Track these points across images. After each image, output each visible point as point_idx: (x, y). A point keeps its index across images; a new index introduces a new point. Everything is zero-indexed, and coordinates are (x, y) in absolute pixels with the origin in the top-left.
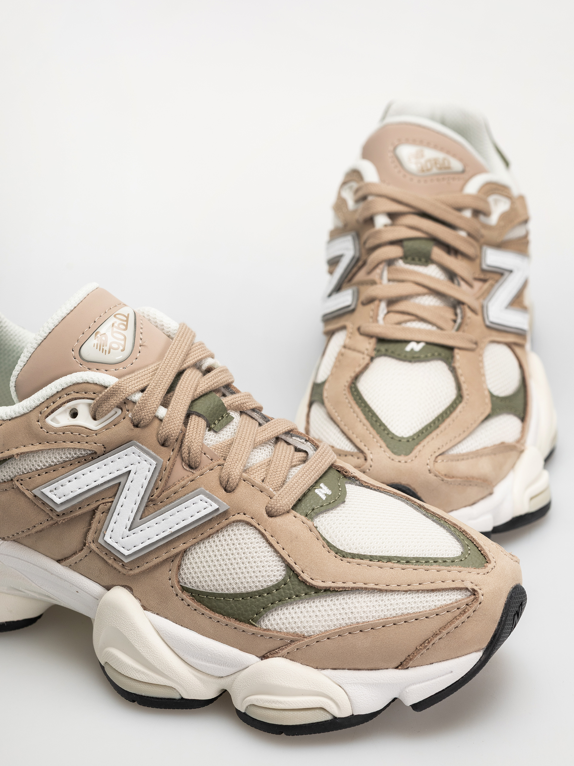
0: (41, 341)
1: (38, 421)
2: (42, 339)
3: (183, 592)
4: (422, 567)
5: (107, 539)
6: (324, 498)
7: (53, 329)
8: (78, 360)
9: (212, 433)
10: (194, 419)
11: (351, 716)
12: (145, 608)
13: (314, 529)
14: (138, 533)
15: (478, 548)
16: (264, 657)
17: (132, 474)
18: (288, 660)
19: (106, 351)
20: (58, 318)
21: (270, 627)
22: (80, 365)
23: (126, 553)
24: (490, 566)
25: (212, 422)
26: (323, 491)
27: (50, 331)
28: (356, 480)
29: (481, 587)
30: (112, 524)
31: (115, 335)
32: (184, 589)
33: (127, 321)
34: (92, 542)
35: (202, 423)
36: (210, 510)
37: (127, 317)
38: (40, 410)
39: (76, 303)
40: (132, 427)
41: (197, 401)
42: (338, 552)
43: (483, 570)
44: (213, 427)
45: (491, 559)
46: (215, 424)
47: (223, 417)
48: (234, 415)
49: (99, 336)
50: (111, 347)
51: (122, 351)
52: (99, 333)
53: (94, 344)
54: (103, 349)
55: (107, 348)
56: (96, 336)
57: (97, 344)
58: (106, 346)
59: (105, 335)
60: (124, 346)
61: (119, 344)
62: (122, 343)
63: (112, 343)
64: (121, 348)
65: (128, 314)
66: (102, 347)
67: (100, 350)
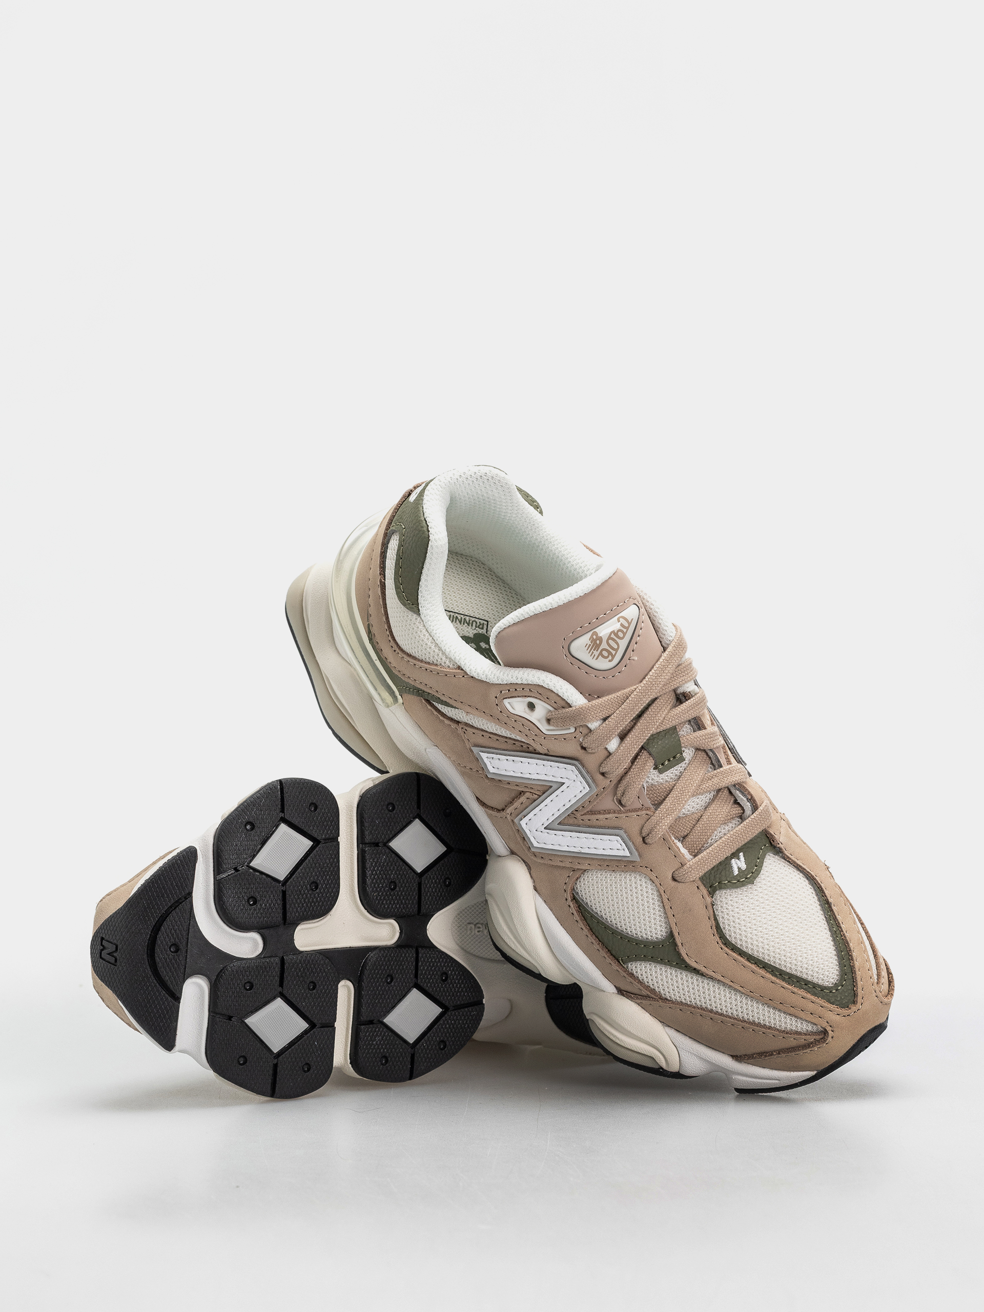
3: (572, 900)
4: (790, 987)
5: (523, 823)
6: (736, 872)
8: (565, 651)
9: (656, 772)
10: (645, 754)
11: (676, 1072)
12: (535, 889)
13: (710, 908)
14: (552, 834)
15: (854, 982)
16: (621, 992)
17: (564, 787)
18: (639, 1007)
19: (595, 655)
20: (565, 600)
21: (635, 973)
22: (565, 656)
23: (536, 844)
24: (854, 1008)
26: (739, 864)
28: (781, 853)
29: (834, 1029)
30: (531, 815)
31: (610, 641)
32: (574, 899)
33: (627, 628)
34: (510, 814)
35: (651, 763)
36: (621, 853)
37: (629, 624)
38: (501, 689)
40: (580, 749)
42: (722, 936)
43: (845, 1012)
44: (661, 767)
45: (859, 999)
46: (662, 764)
47: (674, 757)
48: (688, 754)
49: (595, 637)
50: (601, 654)
51: (610, 661)
52: (596, 634)
53: (587, 644)
54: (593, 652)
55: (596, 653)
56: (592, 637)
57: (590, 645)
58: (597, 651)
59: (601, 639)
60: (613, 657)
61: (610, 653)
62: (613, 652)
63: (603, 650)
64: (610, 658)
65: (632, 620)
66: (592, 650)
67: (589, 653)
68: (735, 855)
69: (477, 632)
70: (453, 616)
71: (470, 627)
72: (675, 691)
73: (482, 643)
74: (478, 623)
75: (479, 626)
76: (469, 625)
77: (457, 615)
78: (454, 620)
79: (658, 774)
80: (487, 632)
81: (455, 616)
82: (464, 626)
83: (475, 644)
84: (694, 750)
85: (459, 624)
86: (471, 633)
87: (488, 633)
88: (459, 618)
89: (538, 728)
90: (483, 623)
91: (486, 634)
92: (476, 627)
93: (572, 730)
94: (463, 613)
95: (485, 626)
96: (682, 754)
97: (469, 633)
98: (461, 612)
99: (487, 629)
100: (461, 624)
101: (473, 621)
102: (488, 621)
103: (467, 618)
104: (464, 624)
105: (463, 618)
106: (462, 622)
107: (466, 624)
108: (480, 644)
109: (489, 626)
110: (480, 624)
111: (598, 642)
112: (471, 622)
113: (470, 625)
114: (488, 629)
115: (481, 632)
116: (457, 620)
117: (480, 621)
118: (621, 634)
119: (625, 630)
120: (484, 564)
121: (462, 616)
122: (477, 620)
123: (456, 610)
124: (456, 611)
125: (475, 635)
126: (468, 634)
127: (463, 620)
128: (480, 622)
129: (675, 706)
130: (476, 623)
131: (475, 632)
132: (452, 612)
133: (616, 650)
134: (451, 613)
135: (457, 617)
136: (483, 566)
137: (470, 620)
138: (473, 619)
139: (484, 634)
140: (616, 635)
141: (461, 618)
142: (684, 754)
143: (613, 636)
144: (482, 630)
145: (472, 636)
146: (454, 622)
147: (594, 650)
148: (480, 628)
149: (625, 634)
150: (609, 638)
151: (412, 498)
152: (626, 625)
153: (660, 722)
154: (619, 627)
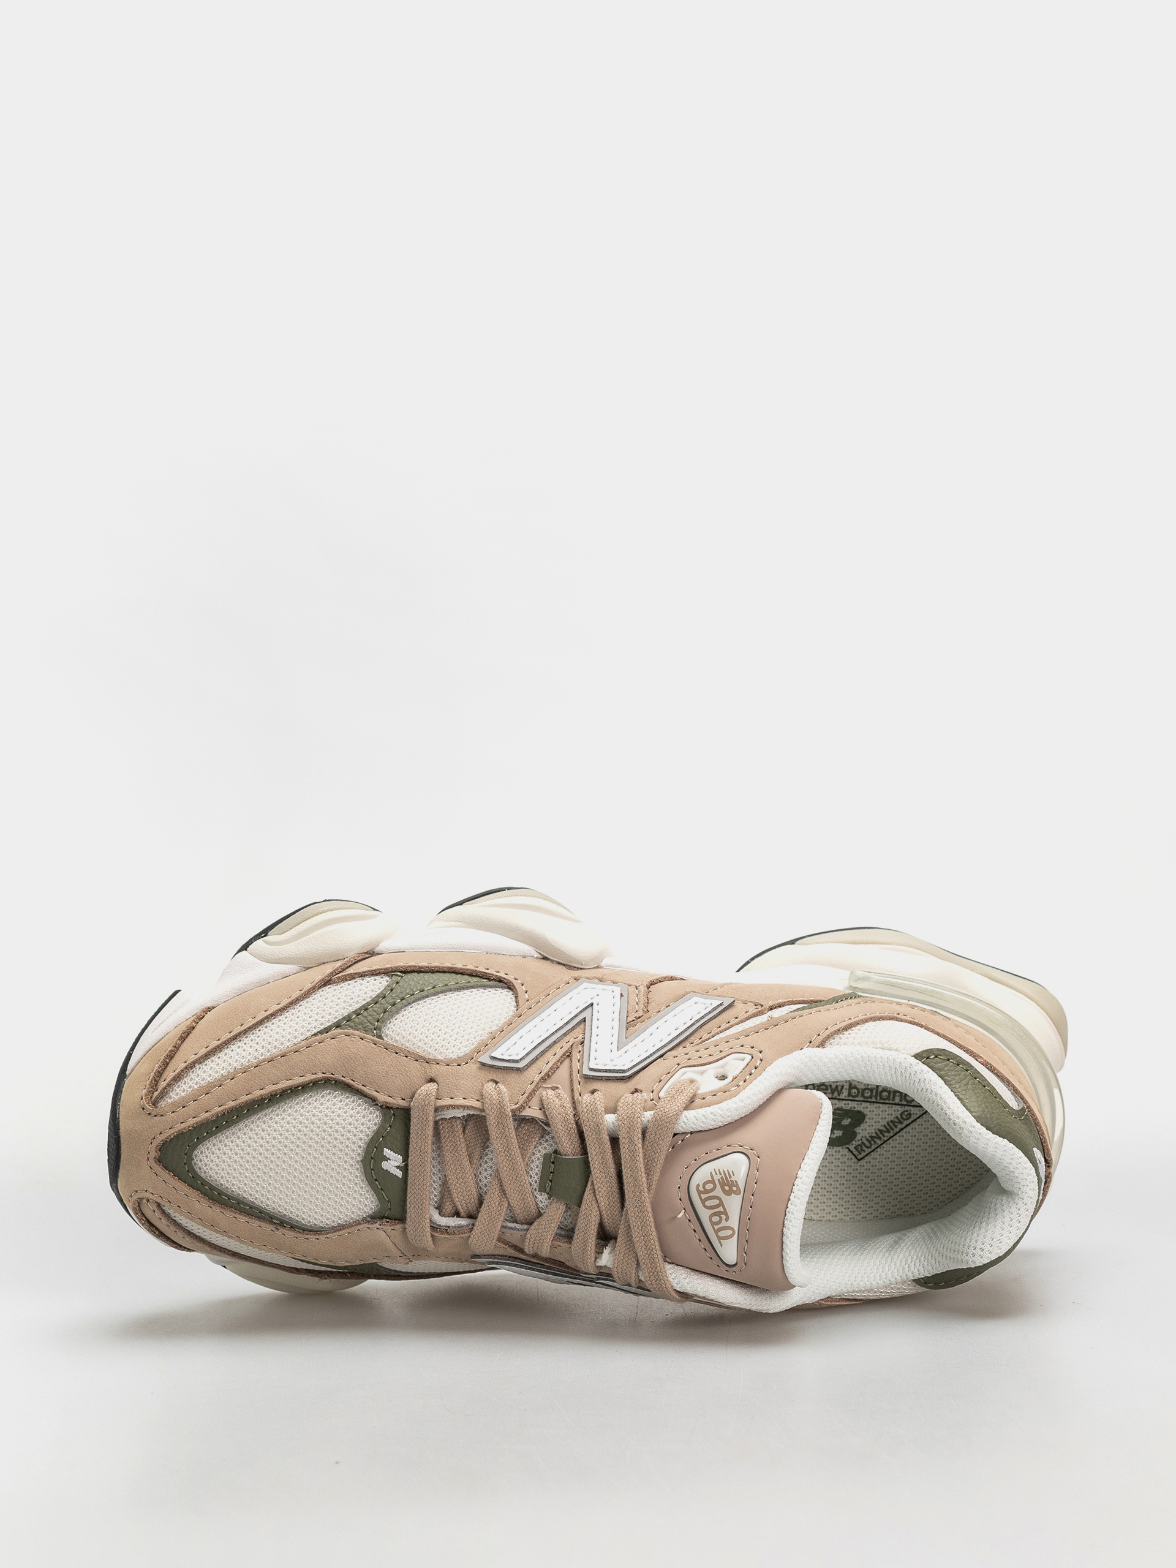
5: (617, 990)
6: (387, 1152)
8: (745, 1149)
9: (552, 1150)
14: (581, 1005)
17: (615, 1047)
19: (716, 1174)
21: (375, 978)
22: (740, 1145)
23: (585, 985)
26: (392, 1162)
30: (617, 1001)
31: (717, 1202)
33: (717, 1232)
35: (564, 1151)
37: (720, 1238)
41: (584, 1177)
42: (336, 1085)
43: (156, 1142)
45: (158, 1169)
46: (553, 1163)
48: (542, 1198)
49: (735, 1189)
51: (698, 1185)
52: (737, 1193)
53: (734, 1175)
54: (721, 1174)
55: (717, 1177)
56: (737, 1186)
57: (730, 1177)
58: (719, 1180)
59: (728, 1193)
60: (699, 1192)
61: (706, 1192)
62: (704, 1196)
63: (715, 1188)
64: (701, 1188)
65: (721, 1245)
66: (723, 1175)
67: (724, 1171)
68: (405, 1169)
69: (856, 1139)
70: (893, 1130)
71: (867, 1136)
72: (616, 1238)
73: (841, 1134)
74: (865, 1149)
75: (862, 1147)
76: (870, 1137)
77: (891, 1134)
78: (888, 1127)
79: (547, 1151)
80: (848, 1148)
81: (891, 1131)
82: (873, 1132)
83: (847, 1126)
85: (880, 1128)
86: (861, 1132)
87: (847, 1150)
88: (886, 1134)
89: (694, 1066)
90: (860, 1154)
91: (847, 1146)
92: (862, 1143)
93: (662, 1094)
94: (888, 1142)
95: (856, 1153)
96: (548, 1193)
97: (862, 1130)
98: (890, 1141)
99: (852, 1152)
100: (879, 1130)
101: (871, 1145)
102: (859, 1160)
103: (879, 1142)
104: (876, 1133)
105: (882, 1137)
106: (879, 1133)
107: (874, 1135)
108: (842, 1132)
109: (853, 1158)
110: (862, 1150)
111: (727, 1188)
112: (873, 1142)
113: (869, 1139)
114: (850, 1153)
115: (854, 1142)
116: (885, 1130)
117: (866, 1153)
118: (716, 1219)
119: (716, 1227)
120: (922, 1214)
121: (886, 1139)
122: (870, 1150)
123: (898, 1138)
124: (896, 1137)
125: (855, 1134)
126: (862, 1128)
127: (881, 1135)
128: (864, 1151)
129: (601, 1225)
130: (867, 1147)
131: (858, 1137)
132: (899, 1132)
133: (703, 1201)
134: (898, 1130)
135: (888, 1132)
136: (921, 1212)
137: (875, 1142)
138: (873, 1147)
139: (848, 1143)
140: (718, 1214)
141: (884, 1136)
142: (545, 1195)
143: (721, 1209)
144: (854, 1146)
145: (858, 1130)
146: (886, 1125)
147: (722, 1177)
148: (859, 1145)
149: (713, 1224)
150: (721, 1204)
151: (1038, 1154)
152: (721, 1234)
153: (597, 1192)
154: (724, 1224)
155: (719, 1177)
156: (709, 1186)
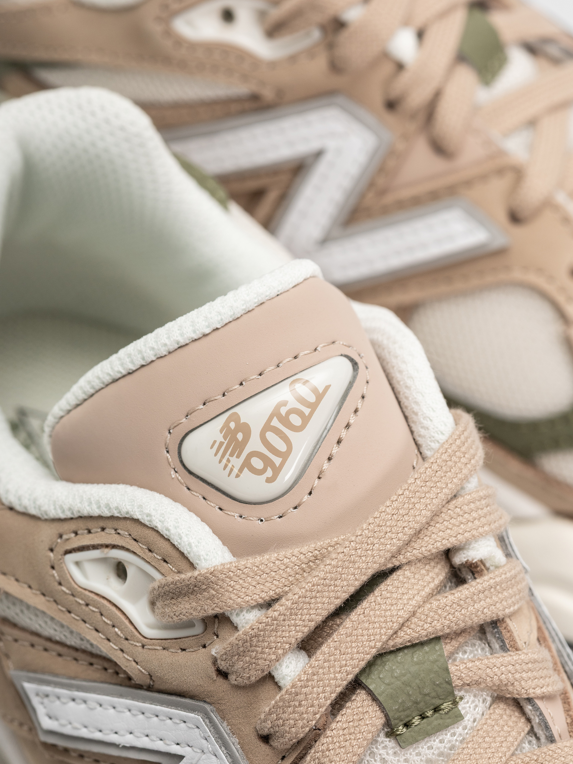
0: (119, 375)
1: (52, 550)
2: (124, 372)
7: (152, 361)
8: (172, 459)
9: (390, 743)
10: (360, 697)
19: (233, 466)
25: (402, 721)
27: (144, 364)
31: (270, 436)
33: (314, 407)
35: (376, 719)
37: (320, 396)
38: (61, 531)
39: (222, 320)
40: (214, 675)
41: (391, 657)
44: (401, 729)
46: (407, 725)
47: (436, 710)
49: (232, 425)
50: (247, 464)
51: (269, 480)
52: (236, 418)
53: (215, 442)
54: (230, 460)
55: (237, 462)
56: (227, 424)
57: (221, 444)
58: (238, 457)
59: (246, 429)
60: (277, 471)
61: (268, 462)
62: (277, 461)
63: (253, 454)
64: (269, 473)
65: (327, 388)
66: (227, 456)
67: (220, 461)
79: (398, 749)
84: (489, 699)
96: (455, 703)
111: (240, 436)
118: (296, 420)
119: (309, 412)
133: (285, 456)
140: (285, 421)
142: (461, 706)
143: (275, 422)
147: (232, 455)
149: (306, 419)
150: (267, 427)
152: (311, 399)
153: (401, 620)
154: (293, 404)
155: (233, 459)
156: (257, 463)
